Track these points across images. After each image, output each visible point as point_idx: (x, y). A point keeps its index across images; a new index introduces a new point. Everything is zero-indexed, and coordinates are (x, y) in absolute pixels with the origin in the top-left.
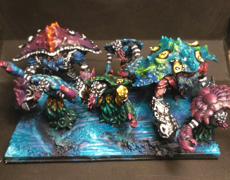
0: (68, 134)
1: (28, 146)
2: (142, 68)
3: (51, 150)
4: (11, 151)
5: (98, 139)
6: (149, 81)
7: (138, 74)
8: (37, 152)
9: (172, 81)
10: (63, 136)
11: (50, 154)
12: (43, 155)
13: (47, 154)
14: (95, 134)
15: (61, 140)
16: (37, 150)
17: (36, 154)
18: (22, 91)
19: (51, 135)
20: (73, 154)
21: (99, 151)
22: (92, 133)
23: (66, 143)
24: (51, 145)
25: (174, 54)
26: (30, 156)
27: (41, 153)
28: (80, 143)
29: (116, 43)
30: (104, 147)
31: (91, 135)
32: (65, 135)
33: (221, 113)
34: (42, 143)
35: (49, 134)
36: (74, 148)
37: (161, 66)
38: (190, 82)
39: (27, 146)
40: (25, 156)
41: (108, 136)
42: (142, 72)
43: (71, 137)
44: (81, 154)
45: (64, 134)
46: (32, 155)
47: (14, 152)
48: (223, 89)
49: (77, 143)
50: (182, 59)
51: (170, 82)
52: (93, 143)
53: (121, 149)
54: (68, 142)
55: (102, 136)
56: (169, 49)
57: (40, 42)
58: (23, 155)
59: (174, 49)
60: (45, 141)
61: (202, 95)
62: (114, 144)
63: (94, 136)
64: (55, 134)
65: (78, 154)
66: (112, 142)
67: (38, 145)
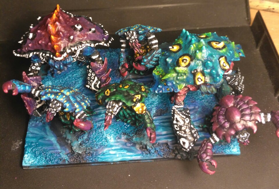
0: (84, 137)
1: (45, 152)
2: (161, 69)
3: (69, 157)
4: (27, 159)
5: (116, 141)
6: (169, 89)
7: (156, 76)
8: (55, 159)
9: (193, 88)
10: (79, 140)
11: (68, 162)
12: (60, 162)
13: (65, 160)
14: (112, 136)
15: (78, 145)
16: (54, 157)
17: (54, 162)
18: (31, 98)
19: (66, 138)
20: (91, 161)
21: (118, 155)
22: (109, 134)
23: (84, 150)
24: (67, 149)
25: (196, 62)
26: (48, 164)
27: (59, 160)
28: (98, 148)
29: (130, 34)
30: (122, 151)
31: (109, 138)
32: (82, 139)
33: (244, 134)
34: (58, 147)
35: (64, 136)
36: (92, 154)
37: (181, 75)
38: (212, 89)
39: (43, 152)
40: (43, 164)
41: (125, 136)
42: (160, 74)
43: (87, 141)
44: (100, 160)
45: (80, 137)
46: (50, 163)
47: (31, 161)
48: (248, 103)
49: (95, 149)
50: (205, 70)
51: (191, 89)
52: (112, 146)
53: (140, 152)
54: (85, 148)
55: (119, 137)
56: (190, 54)
57: (43, 42)
58: (41, 163)
59: (196, 56)
60: (61, 145)
61: (225, 108)
62: (132, 146)
63: (111, 139)
64: (70, 137)
65: (97, 160)
66: (130, 143)
67: (55, 149)
